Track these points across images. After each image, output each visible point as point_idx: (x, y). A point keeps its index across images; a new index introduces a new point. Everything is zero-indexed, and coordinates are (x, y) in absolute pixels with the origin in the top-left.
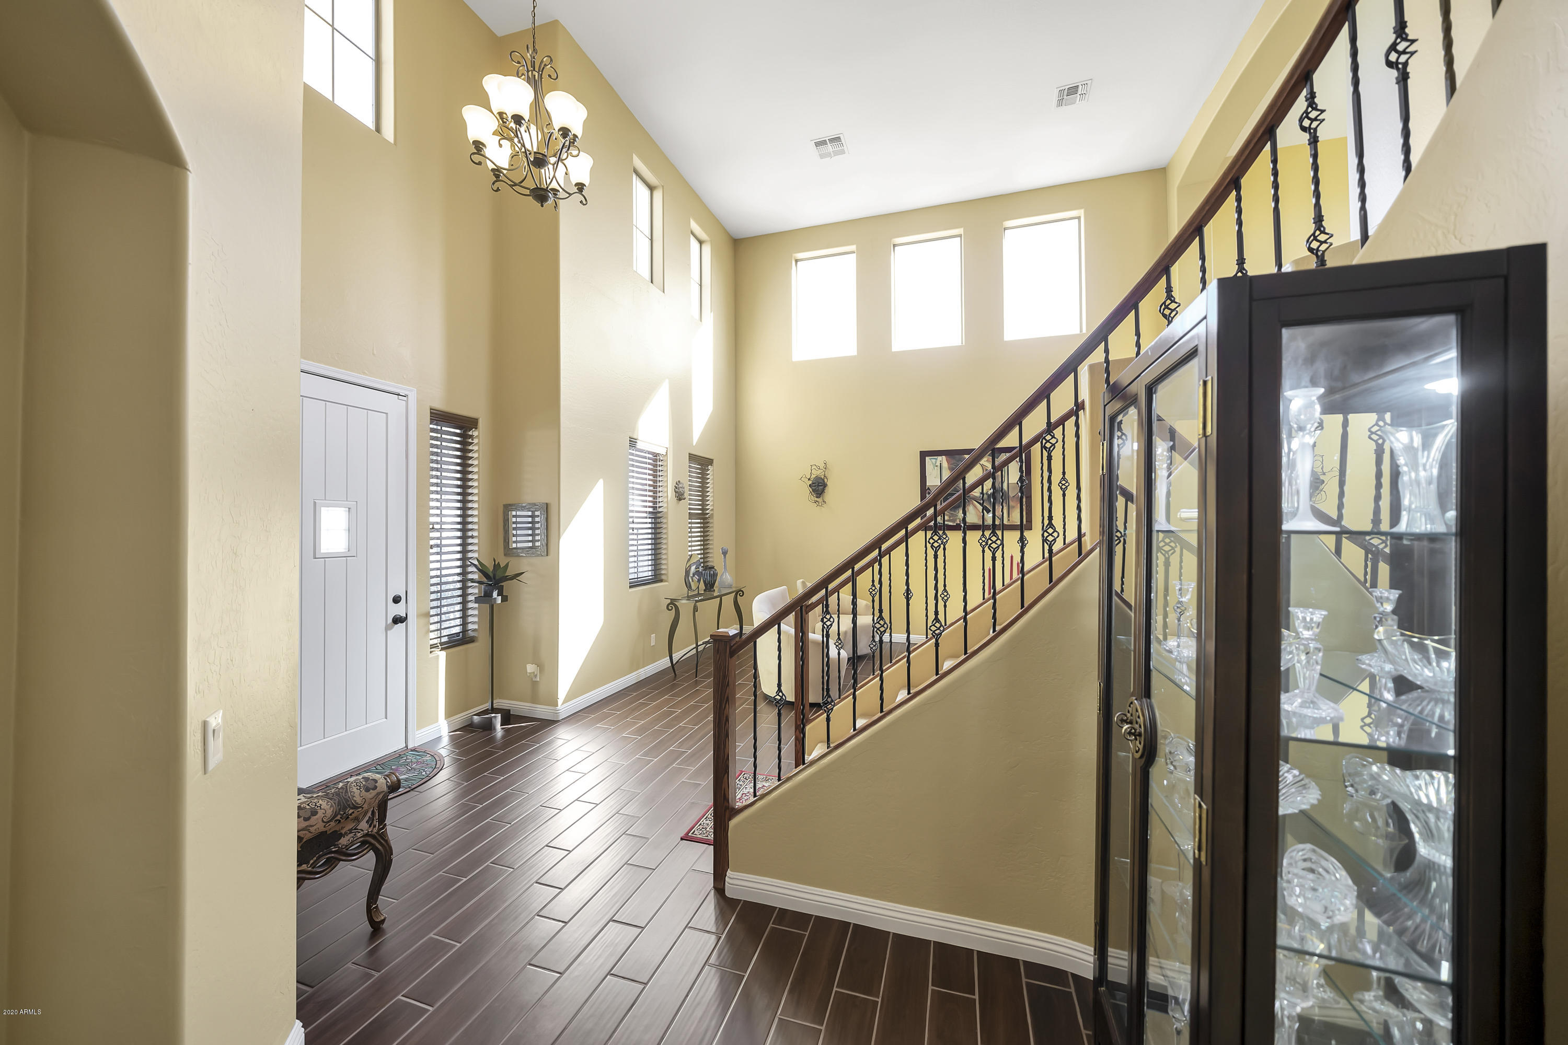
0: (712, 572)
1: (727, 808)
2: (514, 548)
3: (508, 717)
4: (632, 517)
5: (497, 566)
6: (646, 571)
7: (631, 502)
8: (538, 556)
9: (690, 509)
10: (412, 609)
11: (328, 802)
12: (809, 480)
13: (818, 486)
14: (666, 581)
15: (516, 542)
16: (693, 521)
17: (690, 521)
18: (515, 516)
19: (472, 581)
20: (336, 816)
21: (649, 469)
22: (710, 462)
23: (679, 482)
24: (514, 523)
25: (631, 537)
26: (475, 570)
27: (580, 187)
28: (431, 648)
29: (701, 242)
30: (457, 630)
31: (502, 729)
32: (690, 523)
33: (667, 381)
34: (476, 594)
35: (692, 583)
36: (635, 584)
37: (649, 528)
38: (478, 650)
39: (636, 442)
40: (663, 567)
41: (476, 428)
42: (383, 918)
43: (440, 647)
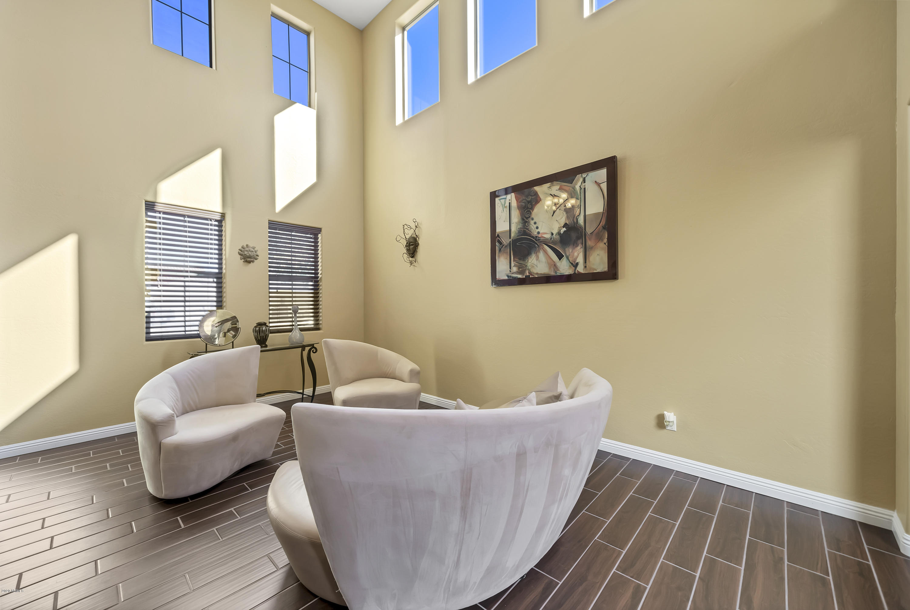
9: (270, 271)
13: (409, 245)
16: (294, 283)
17: (273, 282)
22: (319, 230)
23: (247, 246)
29: (308, 33)
33: (218, 150)
39: (154, 205)
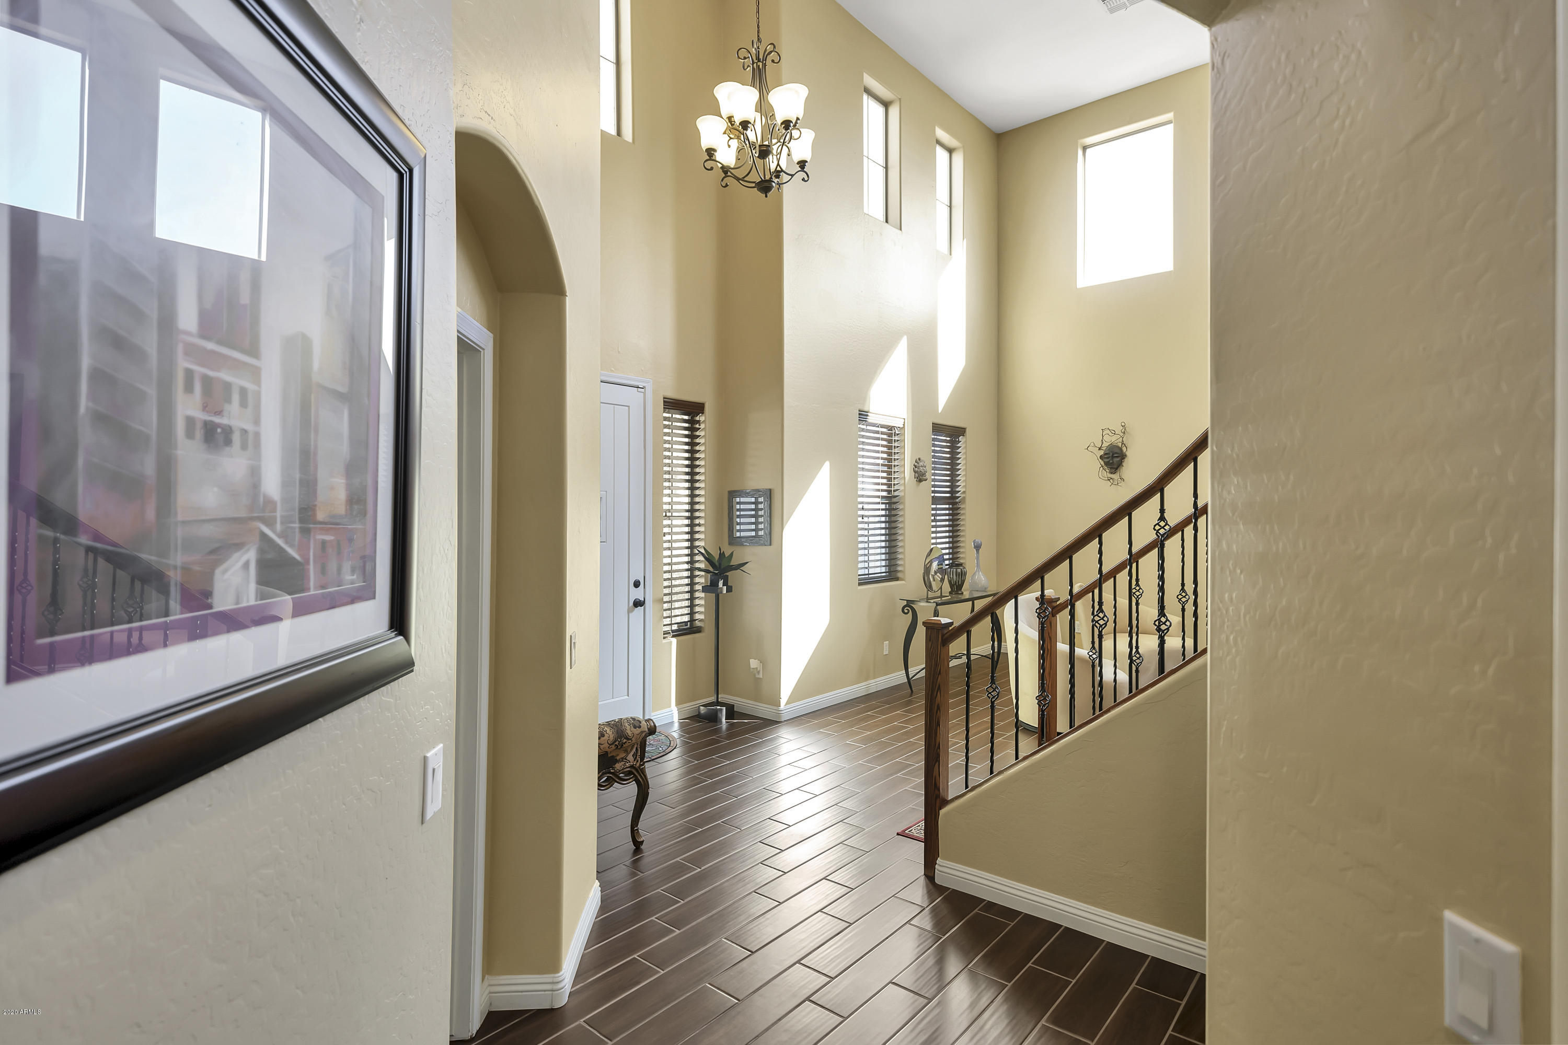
0: (959, 570)
1: (938, 796)
2: (738, 537)
3: (732, 713)
4: (862, 503)
5: (722, 555)
6: (878, 566)
7: (860, 486)
8: (762, 545)
9: (934, 492)
10: (648, 593)
11: (611, 729)
12: (1100, 449)
13: (1113, 457)
14: (902, 580)
15: (740, 531)
16: (938, 506)
17: (934, 506)
18: (740, 503)
19: (700, 569)
20: (615, 741)
21: (883, 446)
22: (961, 432)
23: (919, 459)
24: (738, 510)
25: (860, 526)
26: (702, 559)
27: (802, 164)
28: (664, 634)
29: (950, 151)
30: (686, 618)
31: (726, 722)
32: (933, 509)
33: (905, 339)
34: (702, 583)
35: (933, 584)
36: (865, 581)
37: (882, 516)
38: (705, 640)
39: (867, 415)
40: (899, 562)
41: (703, 413)
42: (642, 840)
43: (672, 634)
